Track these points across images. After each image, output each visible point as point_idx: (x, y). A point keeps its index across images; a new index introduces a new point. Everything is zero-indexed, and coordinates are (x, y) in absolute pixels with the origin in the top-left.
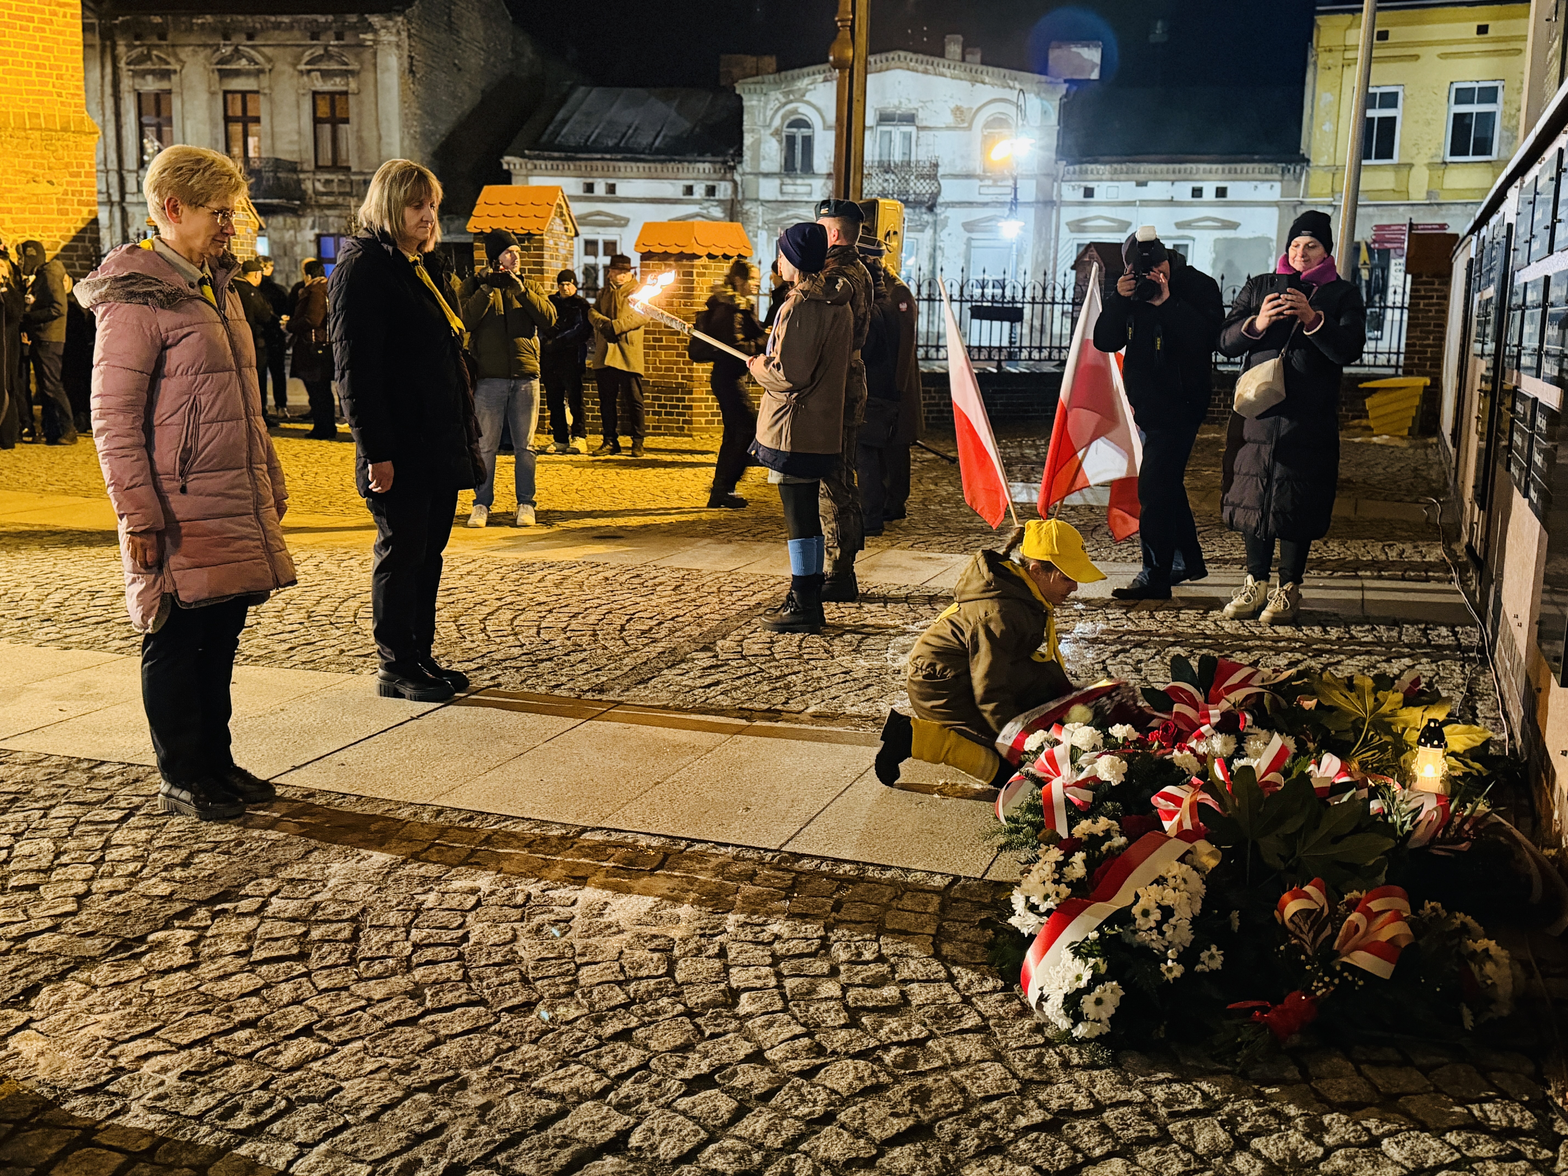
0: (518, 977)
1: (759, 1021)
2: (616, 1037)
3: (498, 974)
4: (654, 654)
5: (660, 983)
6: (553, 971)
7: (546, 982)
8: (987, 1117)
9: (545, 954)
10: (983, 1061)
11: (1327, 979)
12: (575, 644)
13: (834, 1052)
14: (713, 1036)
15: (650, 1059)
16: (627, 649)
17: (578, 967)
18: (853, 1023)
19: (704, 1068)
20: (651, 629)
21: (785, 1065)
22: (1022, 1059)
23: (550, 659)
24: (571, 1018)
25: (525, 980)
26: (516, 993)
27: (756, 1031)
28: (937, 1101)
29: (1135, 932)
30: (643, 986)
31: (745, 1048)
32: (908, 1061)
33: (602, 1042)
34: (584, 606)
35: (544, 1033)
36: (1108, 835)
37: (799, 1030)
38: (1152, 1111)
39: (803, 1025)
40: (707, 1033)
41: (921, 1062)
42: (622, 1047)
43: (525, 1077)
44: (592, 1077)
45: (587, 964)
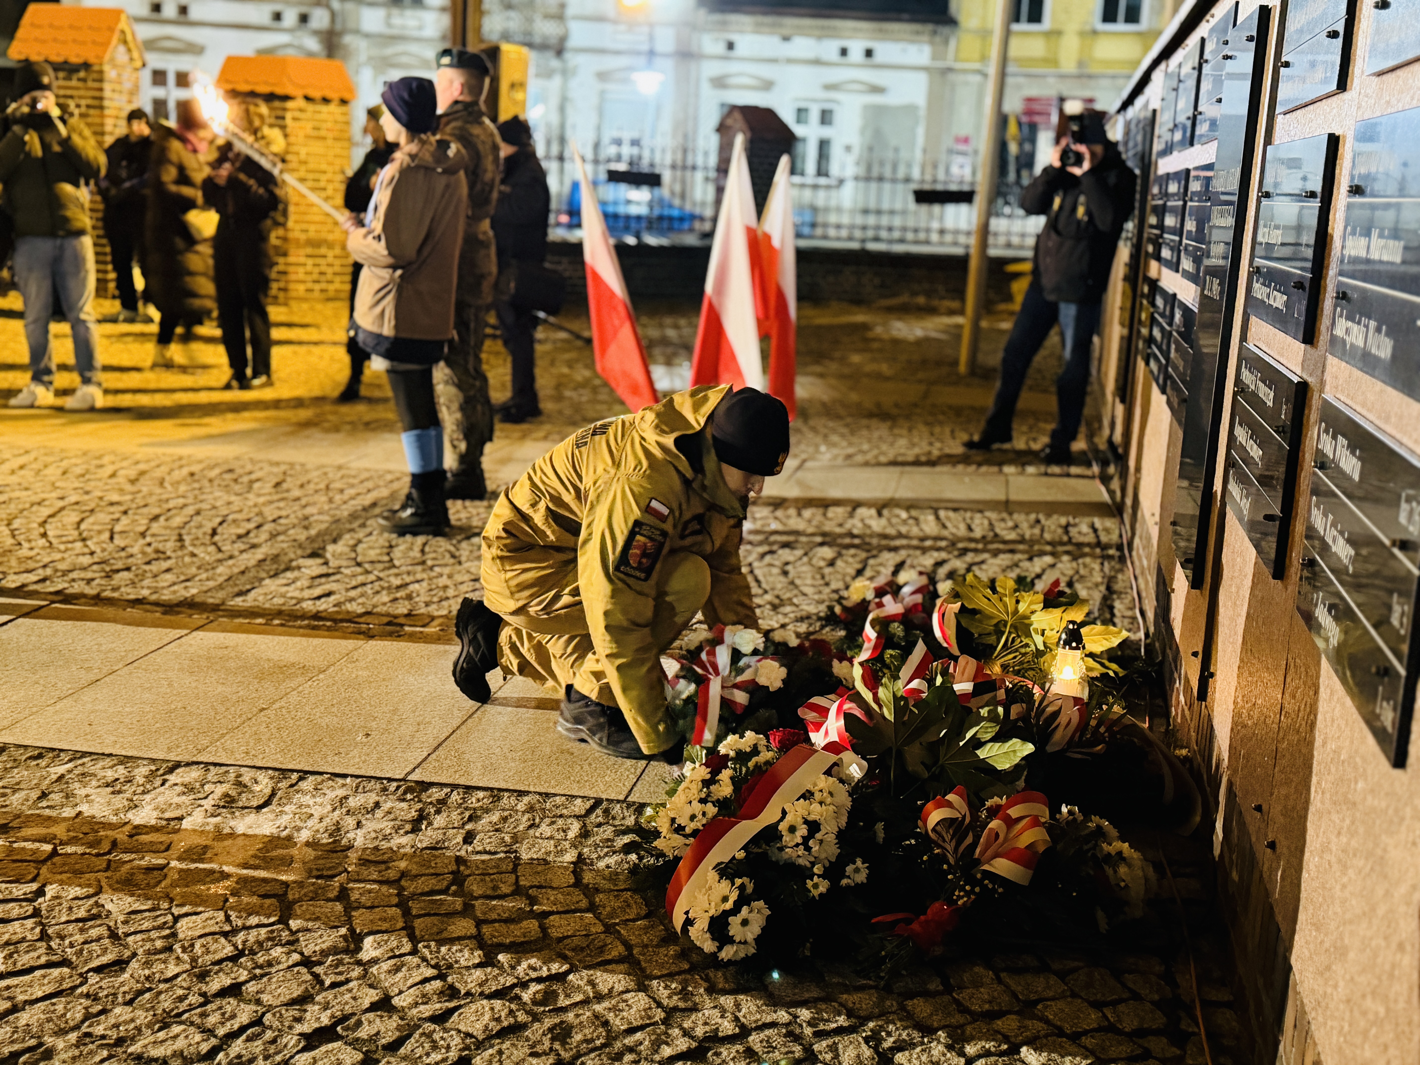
0: (106, 933)
1: (386, 966)
2: (223, 993)
3: (82, 931)
4: (253, 562)
5: (272, 931)
6: (146, 925)
7: (139, 937)
8: (631, 1050)
9: (137, 906)
10: (628, 991)
11: (968, 888)
12: (157, 551)
13: (468, 994)
14: (334, 985)
15: (263, 1014)
16: (220, 556)
17: (176, 919)
18: (488, 961)
19: (325, 1020)
20: (248, 533)
21: (414, 1011)
22: (666, 987)
23: (128, 569)
24: (169, 974)
25: (113, 935)
26: (105, 951)
27: (382, 976)
28: (578, 1037)
29: (781, 849)
30: (252, 936)
31: (371, 996)
32: (548, 997)
33: (207, 999)
34: (166, 506)
35: (140, 993)
36: (755, 751)
37: (430, 972)
38: (798, 1031)
39: (433, 967)
40: (327, 983)
41: (562, 997)
42: (230, 1004)
43: (120, 1041)
44: (198, 1037)
45: (187, 915)
